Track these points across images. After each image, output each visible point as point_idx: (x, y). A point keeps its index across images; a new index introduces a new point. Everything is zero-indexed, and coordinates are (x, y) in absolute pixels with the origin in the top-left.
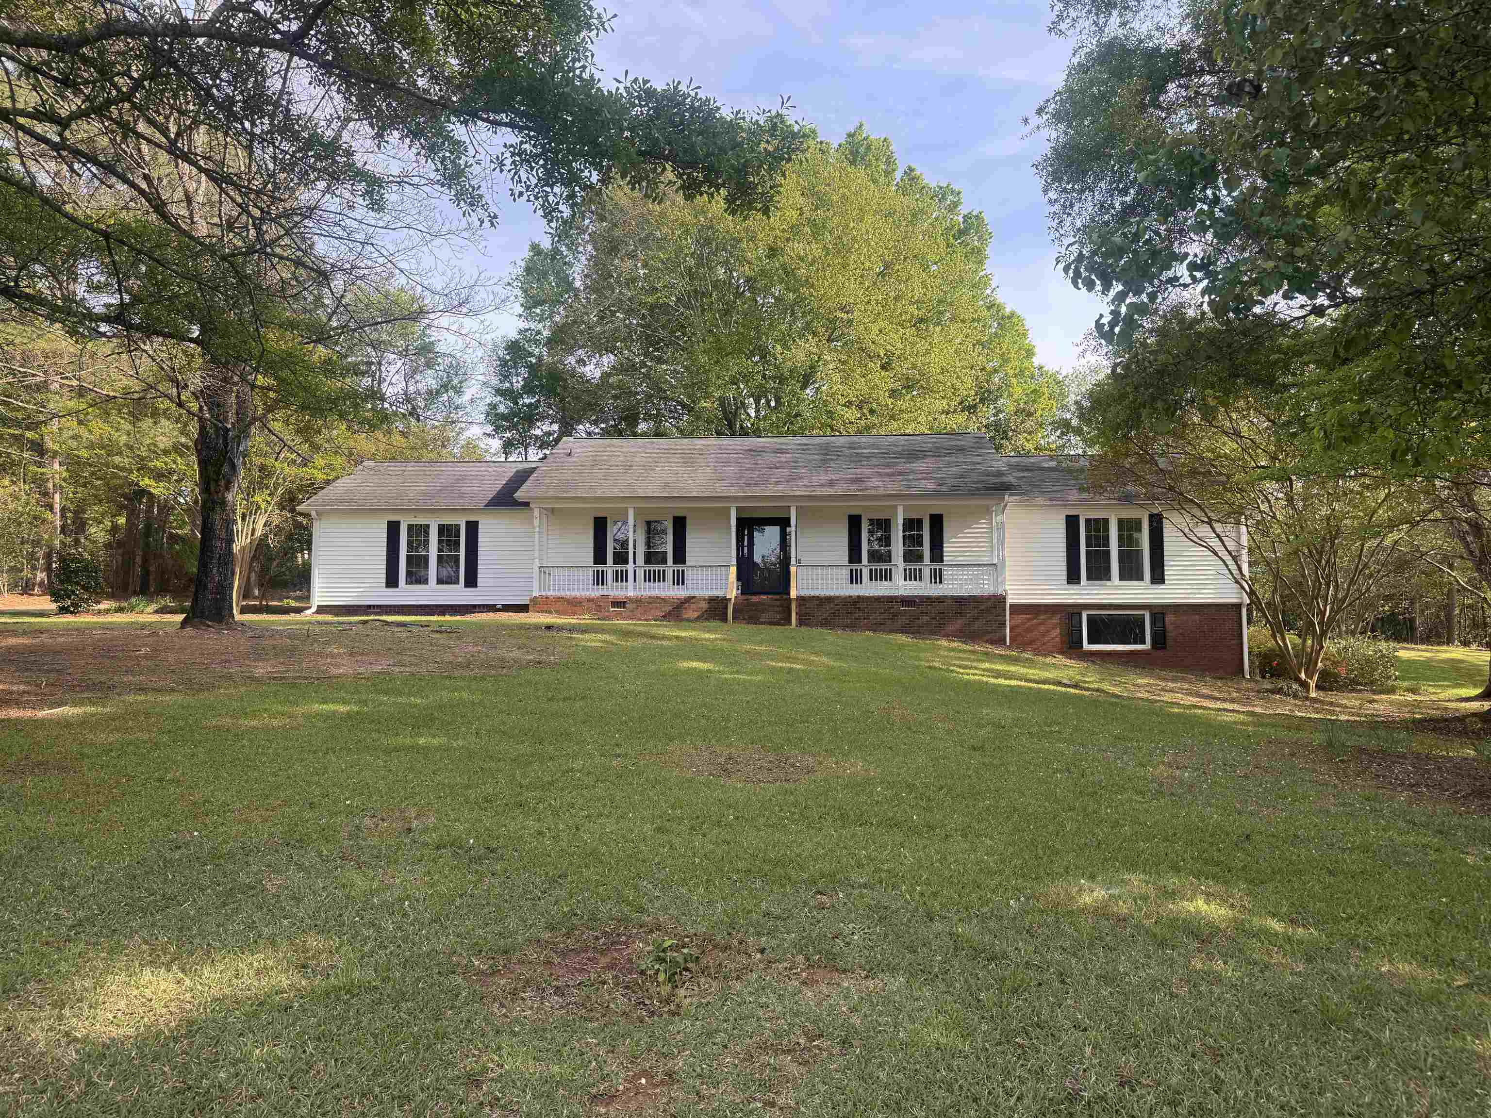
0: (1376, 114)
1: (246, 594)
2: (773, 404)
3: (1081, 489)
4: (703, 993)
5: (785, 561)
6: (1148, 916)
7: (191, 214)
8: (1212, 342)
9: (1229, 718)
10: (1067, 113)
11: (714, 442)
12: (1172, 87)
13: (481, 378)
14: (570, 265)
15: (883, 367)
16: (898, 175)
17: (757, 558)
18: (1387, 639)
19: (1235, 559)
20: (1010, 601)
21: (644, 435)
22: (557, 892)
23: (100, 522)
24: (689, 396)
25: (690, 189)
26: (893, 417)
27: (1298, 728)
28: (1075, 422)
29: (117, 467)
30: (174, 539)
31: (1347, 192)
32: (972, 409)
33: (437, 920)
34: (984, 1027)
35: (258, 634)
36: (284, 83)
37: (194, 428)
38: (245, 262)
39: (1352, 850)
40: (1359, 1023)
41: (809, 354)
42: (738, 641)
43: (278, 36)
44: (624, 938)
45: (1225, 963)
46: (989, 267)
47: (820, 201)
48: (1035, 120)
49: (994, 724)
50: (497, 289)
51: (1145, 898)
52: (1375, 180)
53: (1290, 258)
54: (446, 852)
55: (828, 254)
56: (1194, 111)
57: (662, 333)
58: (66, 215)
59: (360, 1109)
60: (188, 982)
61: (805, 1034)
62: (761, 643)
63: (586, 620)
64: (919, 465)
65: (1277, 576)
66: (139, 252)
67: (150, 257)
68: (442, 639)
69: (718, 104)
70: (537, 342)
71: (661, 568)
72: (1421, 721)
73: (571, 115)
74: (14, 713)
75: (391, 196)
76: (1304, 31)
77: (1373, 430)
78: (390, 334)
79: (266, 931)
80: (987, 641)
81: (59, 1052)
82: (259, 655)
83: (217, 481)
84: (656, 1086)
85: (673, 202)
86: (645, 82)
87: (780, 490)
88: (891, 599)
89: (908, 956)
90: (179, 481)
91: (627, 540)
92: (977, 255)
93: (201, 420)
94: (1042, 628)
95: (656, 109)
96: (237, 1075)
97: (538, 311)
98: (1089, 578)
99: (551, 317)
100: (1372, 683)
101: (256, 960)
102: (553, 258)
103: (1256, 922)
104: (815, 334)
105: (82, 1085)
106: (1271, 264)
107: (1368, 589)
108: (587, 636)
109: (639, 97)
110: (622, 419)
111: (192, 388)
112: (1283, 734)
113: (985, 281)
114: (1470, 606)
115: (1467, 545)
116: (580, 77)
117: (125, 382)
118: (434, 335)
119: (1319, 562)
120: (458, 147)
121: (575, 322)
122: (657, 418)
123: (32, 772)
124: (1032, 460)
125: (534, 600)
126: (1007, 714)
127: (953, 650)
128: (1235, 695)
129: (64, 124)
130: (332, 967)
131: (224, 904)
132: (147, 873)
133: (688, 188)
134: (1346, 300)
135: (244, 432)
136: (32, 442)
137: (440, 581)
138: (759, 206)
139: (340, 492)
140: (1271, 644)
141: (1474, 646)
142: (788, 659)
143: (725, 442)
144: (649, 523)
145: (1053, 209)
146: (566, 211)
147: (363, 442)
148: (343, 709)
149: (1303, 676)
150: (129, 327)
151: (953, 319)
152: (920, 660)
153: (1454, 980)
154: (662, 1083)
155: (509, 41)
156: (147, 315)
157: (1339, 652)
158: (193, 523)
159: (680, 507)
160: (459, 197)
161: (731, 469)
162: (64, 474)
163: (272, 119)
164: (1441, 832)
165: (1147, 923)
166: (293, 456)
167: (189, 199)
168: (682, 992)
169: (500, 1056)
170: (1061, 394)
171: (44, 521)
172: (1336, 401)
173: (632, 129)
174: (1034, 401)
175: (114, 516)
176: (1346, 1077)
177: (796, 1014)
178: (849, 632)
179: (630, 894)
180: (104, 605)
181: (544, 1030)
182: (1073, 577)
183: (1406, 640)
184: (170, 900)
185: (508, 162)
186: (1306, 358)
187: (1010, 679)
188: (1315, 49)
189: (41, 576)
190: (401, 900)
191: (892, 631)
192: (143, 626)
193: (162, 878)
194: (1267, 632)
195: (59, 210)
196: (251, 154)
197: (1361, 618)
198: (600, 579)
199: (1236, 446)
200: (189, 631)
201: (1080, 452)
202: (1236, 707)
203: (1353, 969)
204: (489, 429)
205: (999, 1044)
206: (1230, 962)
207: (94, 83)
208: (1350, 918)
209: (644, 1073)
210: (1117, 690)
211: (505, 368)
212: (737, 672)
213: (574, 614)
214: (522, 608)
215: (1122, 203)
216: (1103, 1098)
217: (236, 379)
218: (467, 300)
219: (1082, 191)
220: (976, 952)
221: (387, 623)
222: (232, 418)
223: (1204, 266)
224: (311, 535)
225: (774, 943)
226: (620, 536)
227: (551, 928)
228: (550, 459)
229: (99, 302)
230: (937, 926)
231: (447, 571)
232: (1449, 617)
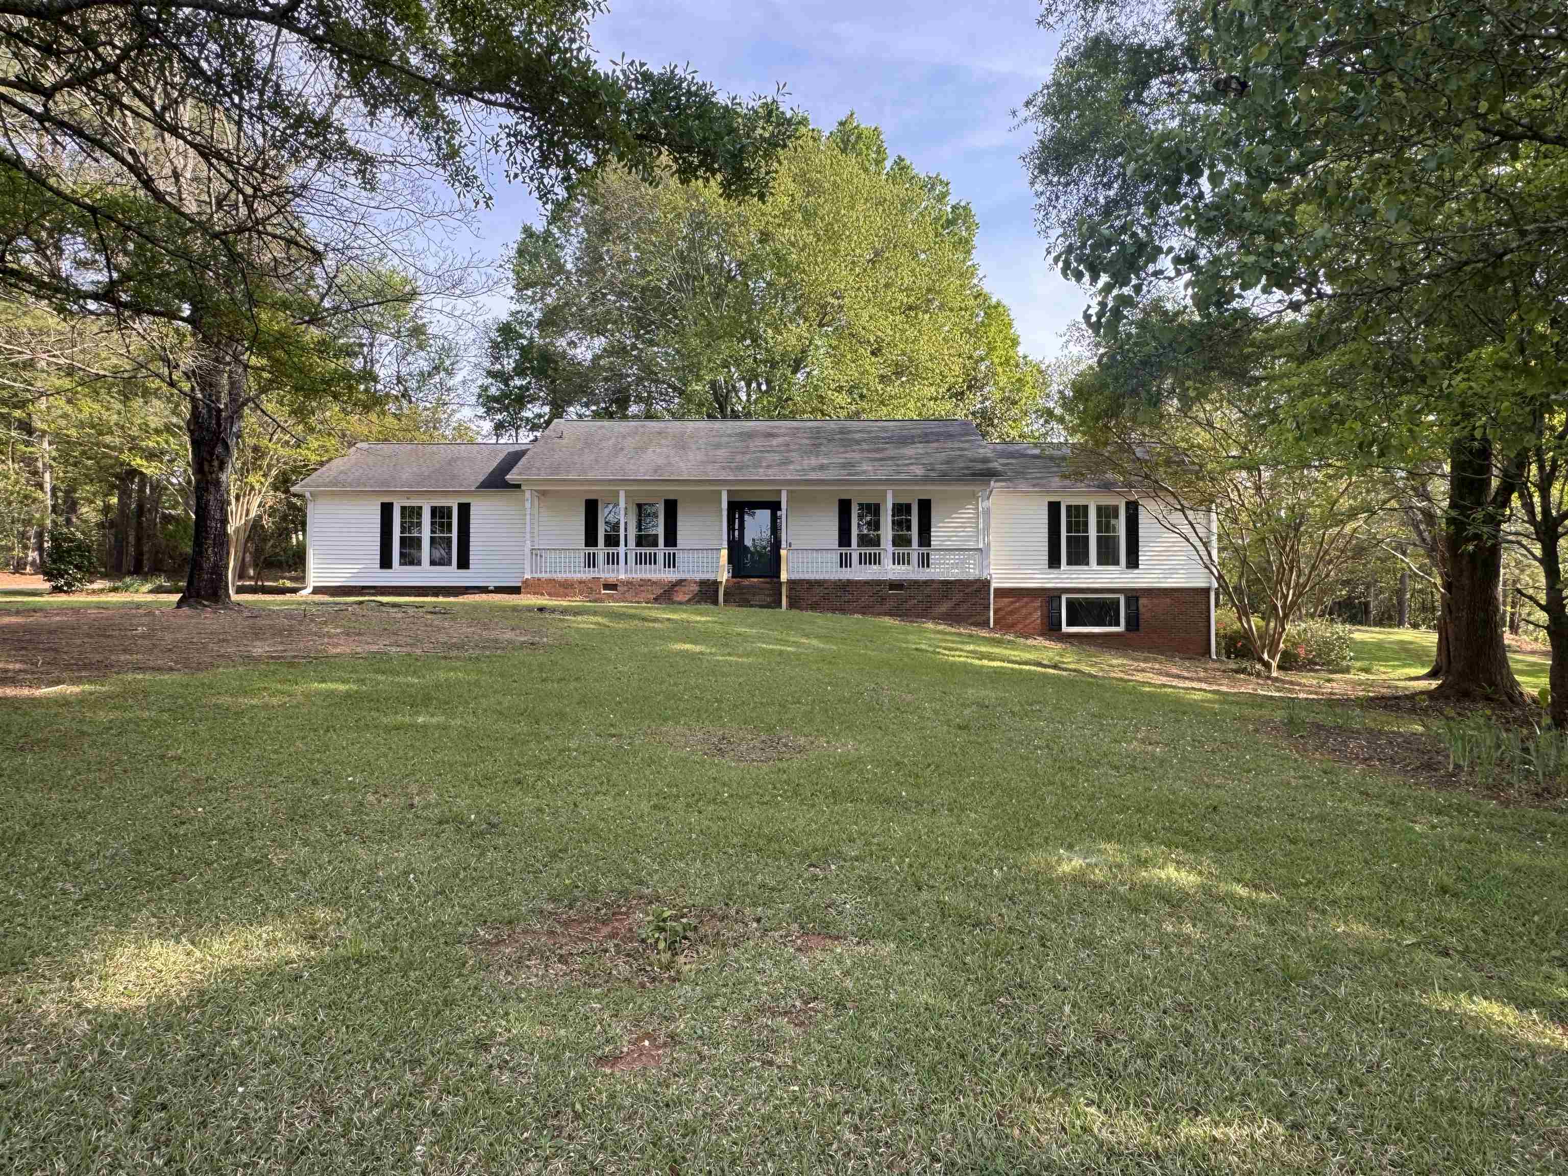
0: (1355, 113)
1: (241, 575)
2: (764, 387)
3: (1065, 477)
4: (702, 960)
5: (776, 545)
6: (1123, 883)
7: (179, 191)
8: (1193, 336)
9: (1198, 696)
10: (1054, 107)
11: (704, 425)
12: (1155, 83)
13: (472, 359)
14: (562, 247)
15: (873, 353)
16: (888, 164)
17: (748, 542)
18: (1344, 622)
19: (1205, 545)
20: (994, 585)
21: (635, 417)
22: (557, 866)
23: (92, 502)
24: (679, 379)
25: (686, 173)
26: (882, 403)
27: (1261, 706)
28: (1058, 411)
29: (107, 446)
30: (167, 519)
31: (1324, 190)
32: (960, 396)
33: (442, 892)
34: (970, 989)
35: (255, 614)
36: (273, 57)
37: (186, 409)
38: (236, 241)
39: (1311, 820)
40: (1316, 980)
41: (800, 338)
42: (729, 624)
43: (267, 9)
44: (624, 909)
45: (1194, 926)
46: (976, 257)
47: (812, 188)
48: (1024, 113)
49: (978, 704)
50: (490, 270)
51: (1120, 866)
52: (1351, 178)
53: (1270, 253)
54: (449, 828)
55: (819, 240)
56: (1176, 107)
57: (655, 316)
58: (51, 189)
59: (372, 1073)
60: (198, 954)
61: (801, 997)
62: (751, 626)
63: (576, 602)
64: (909, 451)
65: (1244, 562)
66: (129, 228)
67: (140, 234)
68: (437, 621)
69: (714, 89)
70: (528, 325)
71: (652, 550)
72: (1372, 699)
73: (568, 96)
74: (10, 691)
75: (383, 175)
76: (1290, 29)
77: (1342, 422)
78: (382, 315)
79: (274, 904)
80: (972, 624)
81: (70, 1022)
82: (257, 634)
83: (210, 462)
84: (658, 1048)
85: (667, 186)
86: (642, 65)
87: (774, 474)
88: (879, 583)
89: (899, 923)
90: (172, 461)
91: (618, 523)
92: (964, 245)
93: (193, 399)
94: (1024, 611)
95: (653, 93)
96: (250, 1042)
97: (529, 293)
98: (1069, 563)
99: (542, 299)
100: (1329, 663)
101: (265, 932)
102: (545, 241)
103: (1223, 888)
104: (806, 319)
105: (96, 1055)
106: (1252, 259)
107: (1327, 575)
108: (579, 618)
109: (636, 80)
110: (612, 402)
111: (182, 367)
112: (1247, 711)
113: (971, 272)
114: (1421, 591)
115: (1420, 534)
116: (577, 58)
117: (114, 360)
118: (426, 317)
119: (1284, 548)
120: (452, 127)
121: (567, 304)
122: (648, 401)
123: (31, 750)
124: (1017, 447)
125: (526, 582)
126: (989, 694)
127: (939, 632)
128: (1202, 674)
129: (48, 94)
130: (341, 938)
131: (231, 878)
132: (152, 849)
133: (684, 172)
134: (1320, 295)
135: (236, 413)
136: (19, 421)
137: (433, 563)
138: (754, 191)
139: (333, 473)
140: (1237, 626)
141: (1423, 628)
142: (778, 641)
143: (717, 425)
144: (639, 506)
145: (1039, 201)
146: (561, 192)
147: (355, 423)
148: (342, 687)
149: (1266, 656)
150: (118, 304)
151: (941, 307)
152: (907, 642)
153: (1403, 939)
154: (665, 1044)
155: (503, 20)
156: (137, 292)
157: (1299, 634)
158: (187, 504)
159: (671, 491)
160: (453, 178)
161: (722, 453)
162: (54, 454)
163: (262, 93)
164: (1392, 803)
165: (1121, 889)
166: (287, 438)
167: (176, 175)
168: (681, 959)
169: (508, 1021)
170: (1044, 383)
171: (35, 500)
172: (1304, 394)
173: (629, 113)
174: (1019, 390)
175: (106, 495)
176: (1304, 1030)
177: (792, 979)
178: (838, 616)
179: (629, 867)
180: (98, 585)
181: (549, 996)
182: (1054, 561)
183: (1360, 623)
184: (176, 874)
185: (503, 143)
186: (1277, 352)
187: (993, 660)
188: (1299, 49)
189: (33, 555)
190: (406, 873)
191: (879, 614)
192: (138, 606)
193: (167, 853)
194: (1233, 614)
195: (44, 183)
196: (240, 129)
197: (1320, 601)
198: (591, 561)
199: (1208, 436)
200: (185, 610)
201: (1062, 440)
202: (1204, 686)
203: (1311, 930)
204: (481, 411)
205: (985, 1003)
206: (1200, 925)
207: (78, 52)
208: (1309, 882)
209: (647, 1036)
210: (1093, 671)
211: (496, 350)
212: (729, 654)
213: (566, 595)
214: (515, 590)
215: (1106, 198)
216: (1081, 1053)
217: (228, 359)
218: (460, 281)
219: (1067, 184)
220: (962, 920)
221: (382, 604)
222: (224, 399)
223: (1188, 260)
224: (305, 516)
225: (770, 912)
226: (611, 518)
227: (553, 899)
228: (540, 443)
229: (87, 279)
230: (925, 895)
231: (440, 553)
232: (1401, 602)
